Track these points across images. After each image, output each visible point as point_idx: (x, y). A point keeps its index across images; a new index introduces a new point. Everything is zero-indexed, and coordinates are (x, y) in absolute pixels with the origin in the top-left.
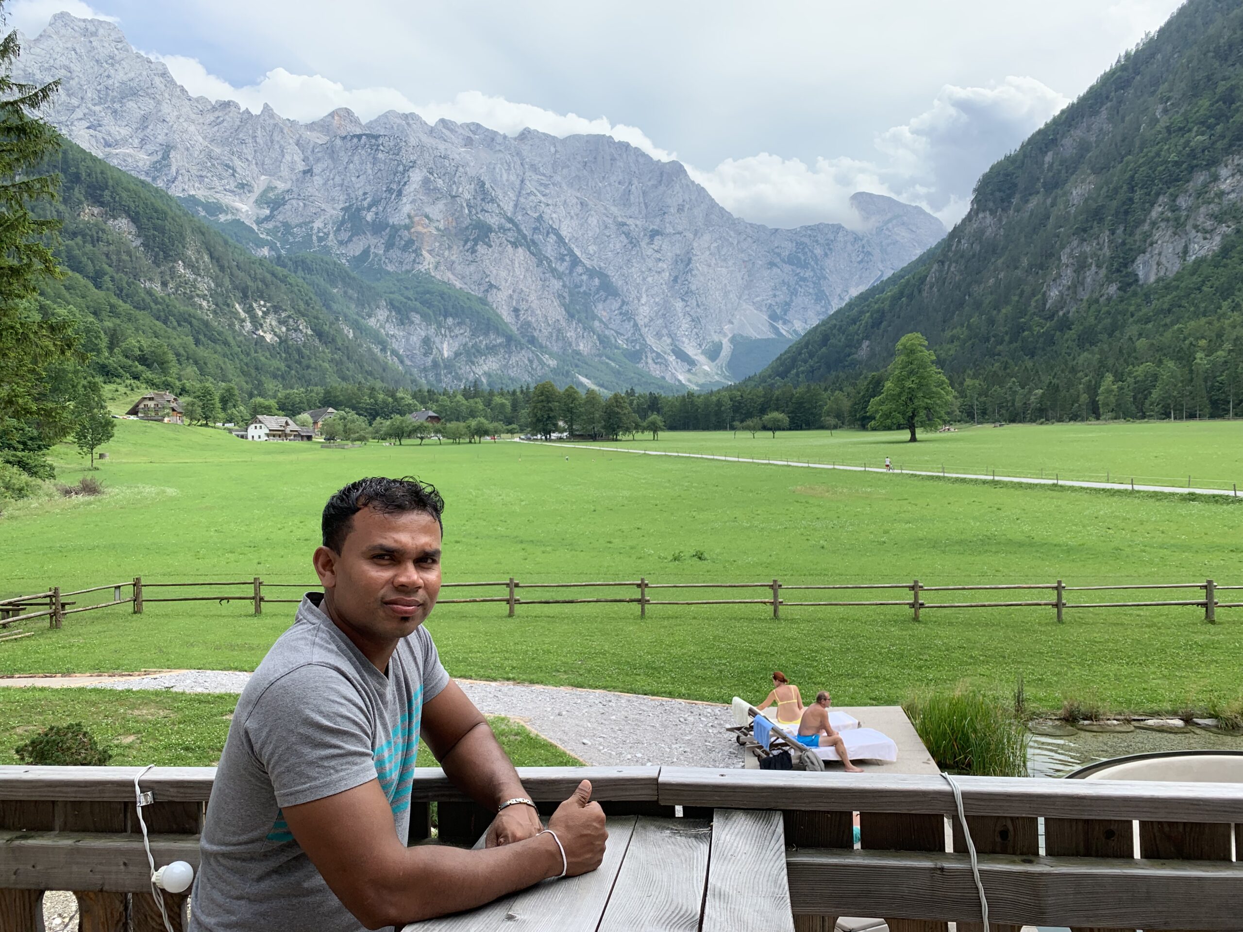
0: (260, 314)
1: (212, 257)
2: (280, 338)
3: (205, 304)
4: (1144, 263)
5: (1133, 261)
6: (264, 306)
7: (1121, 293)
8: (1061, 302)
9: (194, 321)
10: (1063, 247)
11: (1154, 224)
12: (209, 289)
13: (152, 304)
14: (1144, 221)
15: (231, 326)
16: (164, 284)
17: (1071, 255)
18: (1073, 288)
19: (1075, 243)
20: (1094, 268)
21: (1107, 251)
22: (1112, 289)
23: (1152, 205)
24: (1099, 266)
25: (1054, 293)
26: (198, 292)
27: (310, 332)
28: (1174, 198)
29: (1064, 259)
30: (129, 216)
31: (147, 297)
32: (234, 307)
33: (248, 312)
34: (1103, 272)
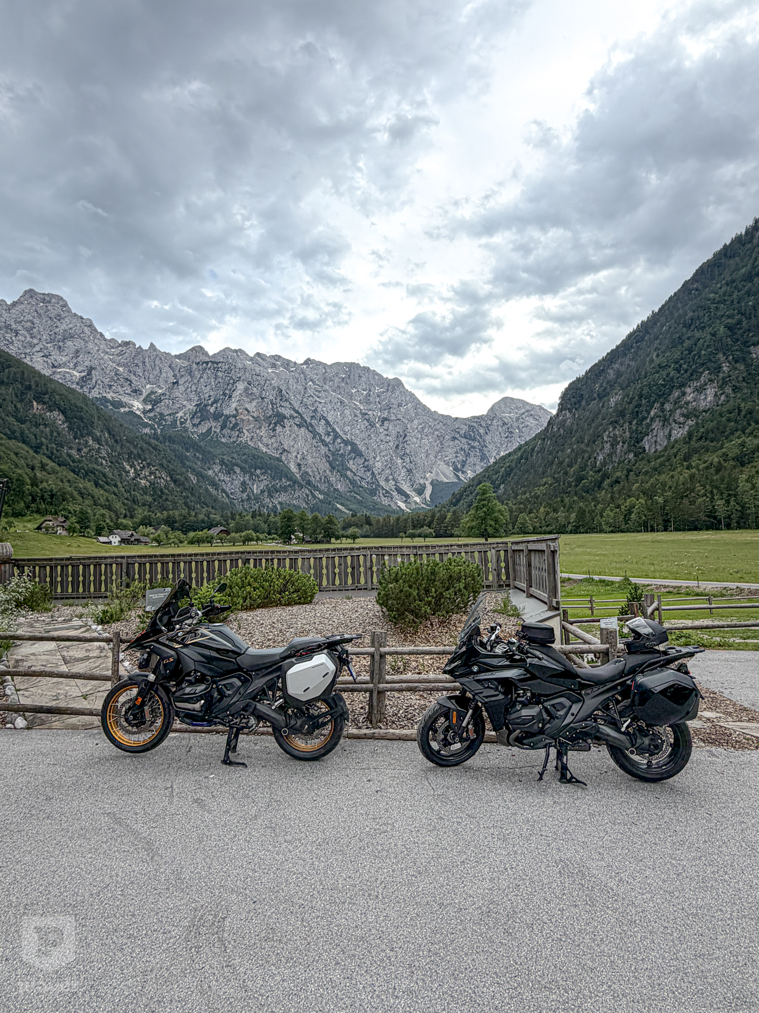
0: (139, 468)
1: (110, 433)
2: (150, 482)
3: (104, 462)
4: (648, 440)
5: (642, 440)
6: (142, 463)
7: (636, 458)
8: (604, 464)
9: (97, 472)
10: (605, 431)
11: (652, 419)
12: (108, 454)
13: (71, 463)
14: (647, 417)
15: (121, 475)
16: (79, 450)
17: (609, 436)
18: (610, 455)
19: (611, 429)
20: (621, 444)
21: (628, 434)
22: (631, 456)
23: (651, 409)
24: (624, 443)
25: (601, 457)
26: (101, 455)
27: (168, 479)
28: (663, 404)
29: (605, 439)
30: (60, 410)
31: (67, 458)
32: (122, 464)
33: (131, 467)
34: (626, 446)
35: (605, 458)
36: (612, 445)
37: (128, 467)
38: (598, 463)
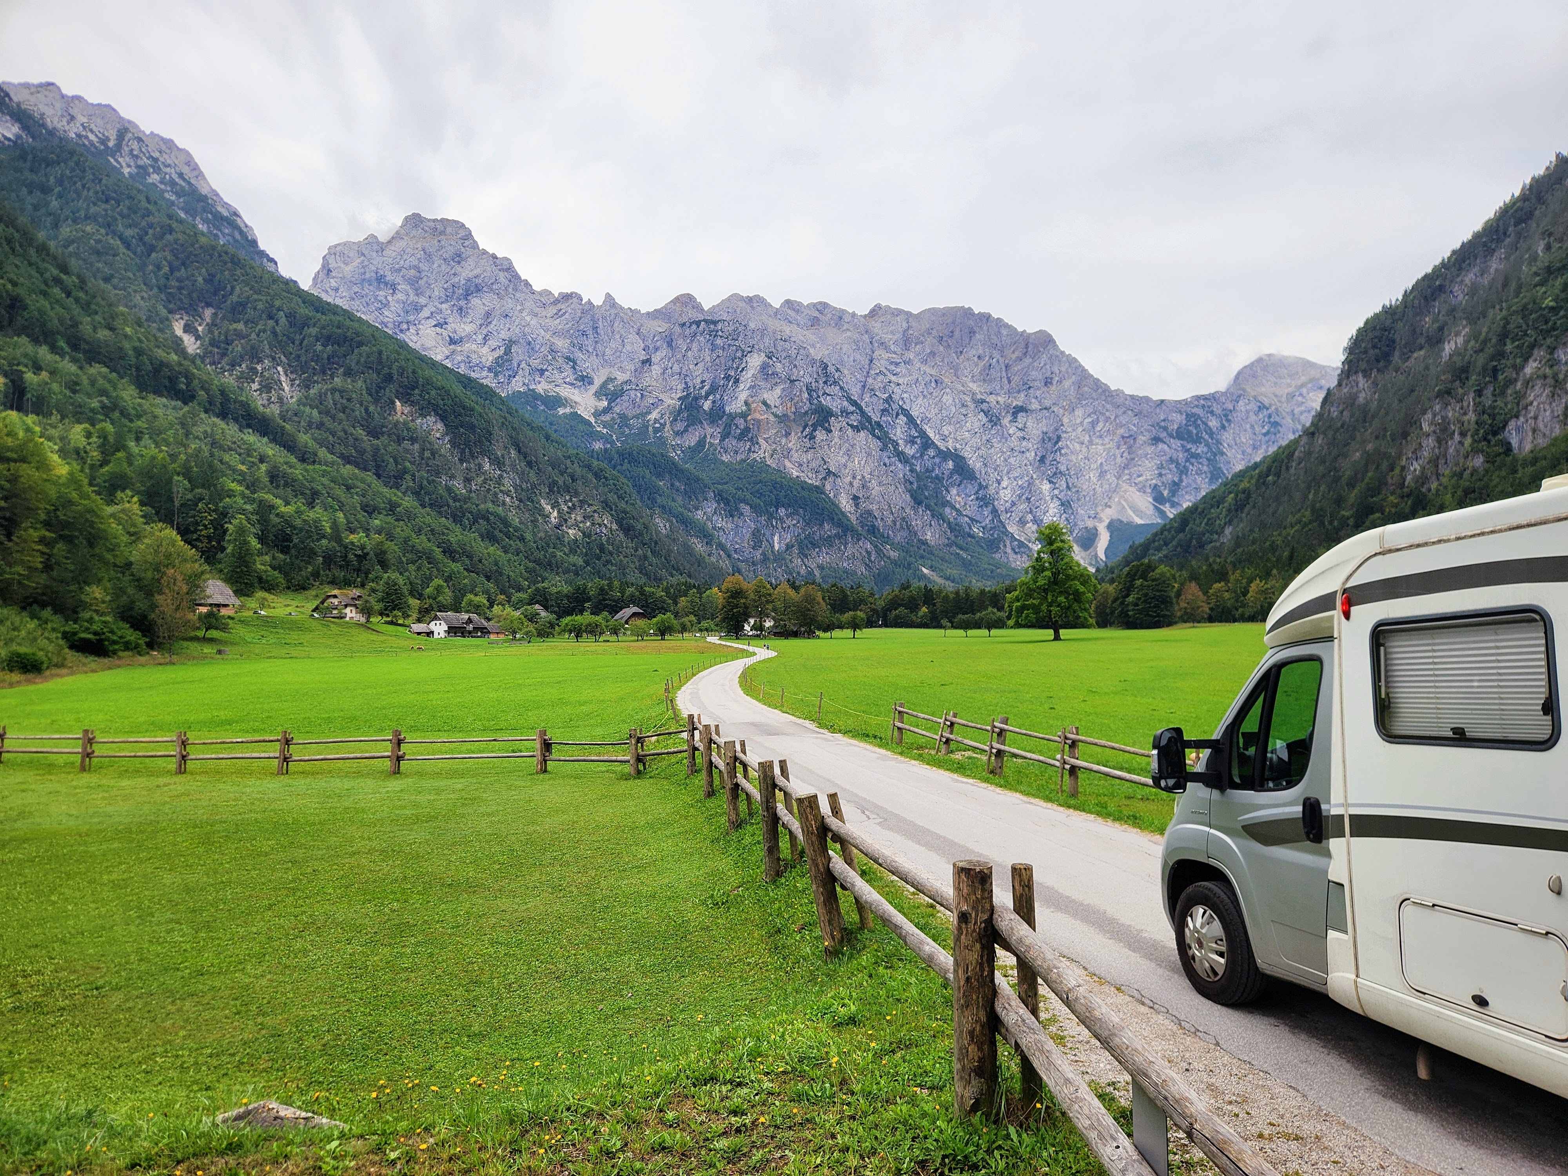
3: (508, 500)
4: (1518, 429)
5: (1504, 427)
6: (571, 500)
11: (1527, 383)
13: (451, 502)
14: (1516, 380)
15: (534, 522)
16: (467, 480)
18: (1434, 462)
19: (1437, 408)
20: (1457, 437)
21: (1472, 417)
22: (1478, 461)
23: (1526, 360)
24: (1463, 434)
25: (1416, 466)
26: (502, 488)
27: (615, 527)
28: (1552, 350)
29: (1426, 427)
30: (437, 414)
31: (445, 494)
32: (538, 502)
33: (553, 508)
34: (1468, 441)
35: (1423, 468)
36: (1439, 441)
37: (548, 508)
38: (1409, 478)
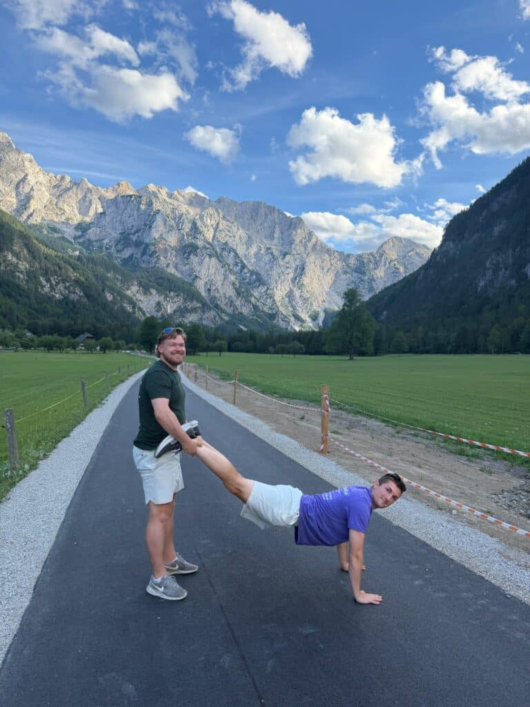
0: (54, 283)
1: (29, 251)
2: (64, 296)
3: (22, 276)
5: (525, 267)
6: (57, 279)
7: (517, 284)
8: (485, 289)
9: (12, 285)
10: (487, 259)
12: (26, 269)
15: (36, 289)
17: (491, 263)
18: (491, 282)
20: (503, 270)
22: (513, 282)
25: (482, 284)
26: (18, 270)
27: (82, 294)
29: (488, 265)
32: (39, 278)
33: (47, 282)
35: (486, 286)
36: (494, 272)
37: (44, 282)
38: (479, 289)
